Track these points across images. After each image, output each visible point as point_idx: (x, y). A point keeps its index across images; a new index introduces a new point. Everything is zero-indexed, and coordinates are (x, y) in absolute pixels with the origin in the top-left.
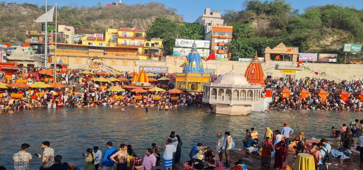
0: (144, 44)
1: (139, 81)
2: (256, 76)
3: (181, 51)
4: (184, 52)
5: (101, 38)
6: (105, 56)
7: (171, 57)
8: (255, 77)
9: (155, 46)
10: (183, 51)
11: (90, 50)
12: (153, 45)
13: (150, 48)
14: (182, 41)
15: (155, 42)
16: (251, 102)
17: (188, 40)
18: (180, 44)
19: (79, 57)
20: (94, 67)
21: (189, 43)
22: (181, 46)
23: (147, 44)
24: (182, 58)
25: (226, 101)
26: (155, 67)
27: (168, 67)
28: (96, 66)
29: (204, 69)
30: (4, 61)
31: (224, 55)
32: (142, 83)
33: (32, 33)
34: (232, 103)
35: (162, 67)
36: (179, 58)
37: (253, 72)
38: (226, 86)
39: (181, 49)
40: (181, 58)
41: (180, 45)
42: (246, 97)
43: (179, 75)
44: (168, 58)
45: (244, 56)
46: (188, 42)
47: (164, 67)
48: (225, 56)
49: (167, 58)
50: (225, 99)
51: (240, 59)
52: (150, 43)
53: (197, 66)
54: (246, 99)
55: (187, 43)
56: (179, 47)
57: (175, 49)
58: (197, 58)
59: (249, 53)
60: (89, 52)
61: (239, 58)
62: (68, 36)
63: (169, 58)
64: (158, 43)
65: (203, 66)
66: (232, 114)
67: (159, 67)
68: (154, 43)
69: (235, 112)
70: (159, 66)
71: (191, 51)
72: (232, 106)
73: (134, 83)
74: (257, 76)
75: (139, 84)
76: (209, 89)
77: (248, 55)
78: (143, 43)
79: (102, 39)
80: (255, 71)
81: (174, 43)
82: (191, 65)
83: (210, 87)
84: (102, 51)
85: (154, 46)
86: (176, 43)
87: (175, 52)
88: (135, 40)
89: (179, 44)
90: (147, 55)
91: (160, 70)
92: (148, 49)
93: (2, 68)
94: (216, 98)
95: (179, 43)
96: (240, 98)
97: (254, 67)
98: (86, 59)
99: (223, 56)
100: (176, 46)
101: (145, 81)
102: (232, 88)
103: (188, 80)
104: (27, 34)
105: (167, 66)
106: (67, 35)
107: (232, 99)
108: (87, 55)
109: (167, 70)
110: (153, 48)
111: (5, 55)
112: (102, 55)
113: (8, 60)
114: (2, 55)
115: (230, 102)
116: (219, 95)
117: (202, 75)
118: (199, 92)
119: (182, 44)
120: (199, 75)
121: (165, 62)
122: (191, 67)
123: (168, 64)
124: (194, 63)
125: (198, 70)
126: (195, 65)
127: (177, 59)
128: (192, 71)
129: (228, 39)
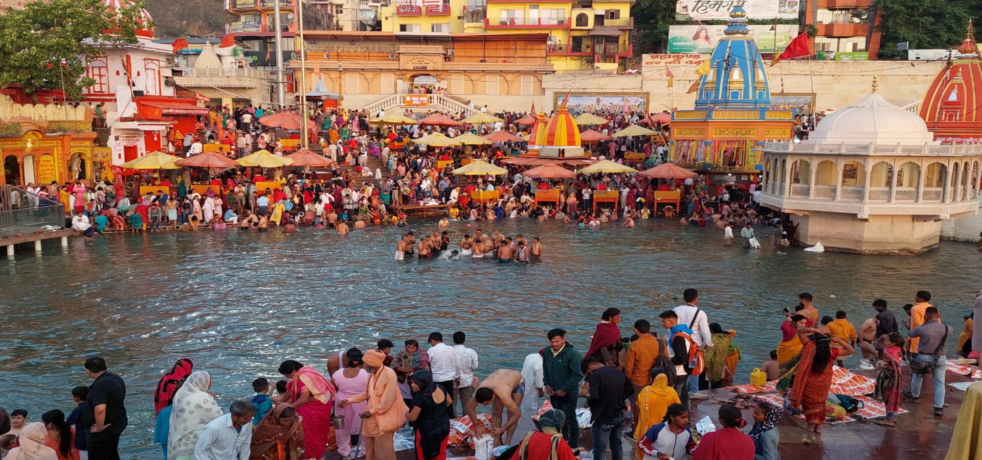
0: (570, 19)
1: (551, 143)
2: (965, 112)
3: (696, 37)
4: (707, 38)
5: (438, 6)
6: (449, 66)
7: (658, 60)
8: (961, 115)
9: (607, 22)
10: (703, 34)
11: (403, 48)
12: (599, 19)
13: (589, 30)
14: (700, 1)
15: (607, 11)
16: (936, 206)
18: (693, 11)
19: (373, 70)
20: (417, 103)
21: (724, 4)
22: (695, 19)
23: (582, 20)
24: (697, 60)
25: (840, 204)
26: (604, 93)
27: (648, 94)
28: (421, 99)
29: (772, 94)
30: (169, 92)
31: (855, 40)
32: (562, 148)
33: (240, 5)
34: (866, 210)
35: (627, 93)
36: (686, 59)
37: (953, 97)
38: (843, 152)
39: (695, 28)
40: (691, 59)
41: (694, 15)
42: (922, 189)
43: (682, 119)
44: (647, 63)
45: (929, 43)
46: (722, 2)
47: (636, 94)
48: (855, 45)
49: (644, 64)
50: (839, 198)
51: (912, 54)
52: (590, 14)
53: (746, 82)
54: (921, 195)
55: (719, 5)
56: (689, 22)
57: (674, 31)
58: (748, 58)
59: (950, 29)
60: (401, 56)
61: (910, 47)
62: (341, 6)
63: (651, 63)
64: (618, 11)
65: (766, 83)
66: (865, 248)
67: (620, 93)
68: (603, 13)
69: (879, 242)
70: (621, 91)
71: (727, 33)
72: (866, 220)
73: (536, 147)
74: (969, 113)
75: (553, 150)
76: (784, 162)
77: (945, 37)
78: (567, 16)
79: (441, 9)
80: (960, 95)
81: (674, 10)
82: (726, 82)
83: (786, 154)
84: (440, 49)
85: (602, 24)
86: (679, 8)
87: (674, 39)
88: (541, 6)
89: (690, 12)
90: (582, 57)
91: (622, 103)
92: (584, 33)
93: (164, 111)
94: (806, 192)
95: (690, 8)
96: (897, 192)
97: (959, 79)
98: (392, 77)
99: (847, 45)
100: (678, 18)
101: (571, 142)
102: (868, 156)
103: (713, 134)
104: (227, 8)
105: (645, 90)
106: (337, 6)
107: (867, 195)
108: (394, 65)
109: (647, 104)
110: (599, 32)
111: (169, 73)
112: (437, 63)
113: (178, 88)
114: (161, 75)
115: (861, 205)
116: (817, 183)
117: (762, 117)
118: (753, 174)
119: (699, 10)
120: (754, 116)
121: (640, 78)
122: (726, 89)
123: (648, 82)
124: (736, 74)
125: (751, 97)
126: (739, 82)
127: (679, 63)
128: (727, 102)
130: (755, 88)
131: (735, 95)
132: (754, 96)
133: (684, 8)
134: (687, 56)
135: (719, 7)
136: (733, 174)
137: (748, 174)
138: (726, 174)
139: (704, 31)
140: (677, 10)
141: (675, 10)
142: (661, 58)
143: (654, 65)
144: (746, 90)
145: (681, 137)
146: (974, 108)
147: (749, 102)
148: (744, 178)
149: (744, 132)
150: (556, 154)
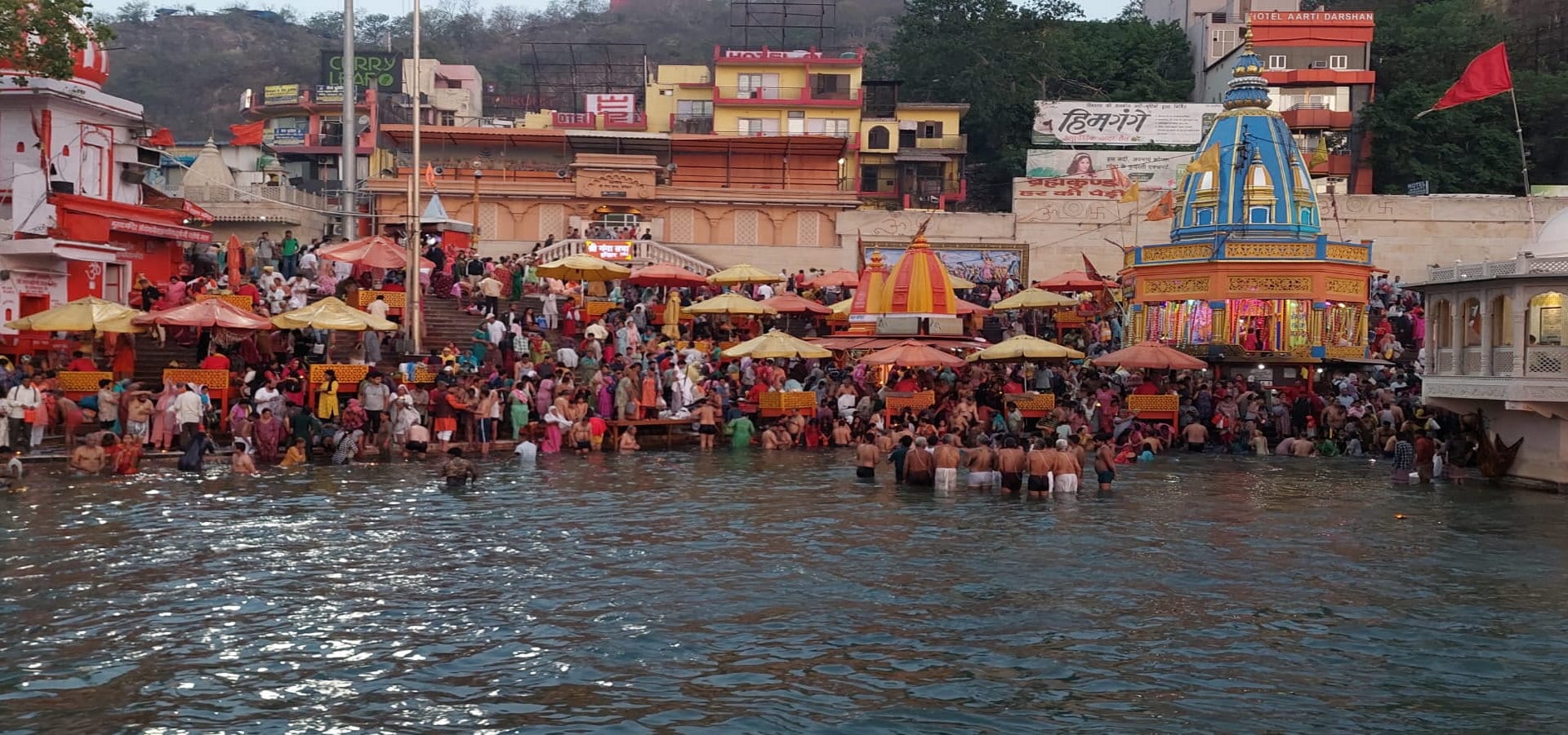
0: (858, 135)
1: (899, 307)
3: (1074, 169)
5: (625, 114)
6: (666, 193)
9: (920, 142)
10: (1084, 164)
11: (582, 160)
12: (907, 137)
13: (892, 155)
14: (1072, 113)
15: (919, 124)
17: (1103, 108)
18: (1061, 129)
19: (525, 199)
20: (610, 255)
21: (1111, 119)
22: (1066, 142)
23: (879, 137)
26: (947, 245)
27: (1025, 247)
28: (618, 248)
30: (128, 196)
32: (923, 316)
33: (269, 99)
35: (989, 246)
40: (1100, 187)
41: (1062, 136)
43: (1156, 261)
44: (1023, 193)
46: (1109, 116)
47: (1004, 247)
49: (1016, 194)
52: (893, 128)
53: (1278, 191)
55: (1104, 119)
56: (1057, 145)
57: (1034, 159)
58: (1277, 147)
60: (579, 173)
62: (452, 113)
63: (1030, 193)
64: (940, 124)
67: (975, 245)
68: (915, 127)
70: (978, 241)
73: (868, 318)
75: (906, 321)
78: (853, 130)
79: (630, 119)
81: (1029, 127)
82: (1240, 190)
84: (651, 162)
85: (913, 145)
86: (1038, 125)
87: (1039, 165)
88: (807, 115)
89: (1056, 132)
90: (878, 200)
91: (980, 263)
92: (885, 161)
93: (116, 225)
95: (1056, 125)
98: (560, 213)
100: (1036, 140)
101: (940, 307)
104: (248, 105)
105: (1020, 241)
106: (444, 112)
108: (564, 190)
109: (1024, 265)
110: (908, 156)
111: (131, 156)
112: (646, 187)
113: (149, 193)
114: (116, 158)
117: (1320, 253)
118: (1307, 365)
119: (1071, 129)
120: (1305, 254)
121: (1010, 217)
122: (1240, 204)
123: (1025, 227)
124: (1260, 178)
125: (1289, 221)
126: (1264, 191)
127: (1079, 194)
128: (1243, 230)
129: (1350, 85)
130: (1296, 203)
131: (1259, 215)
132: (1295, 217)
133: (1045, 124)
134: (1092, 182)
135: (1104, 124)
136: (1268, 365)
137: (1297, 366)
138: (1254, 365)
139: (1085, 160)
140: (1035, 128)
141: (1031, 126)
142: (1047, 185)
143: (1035, 196)
144: (1281, 205)
145: (1155, 296)
147: (1287, 230)
148: (1289, 374)
149: (1286, 283)
150: (913, 328)
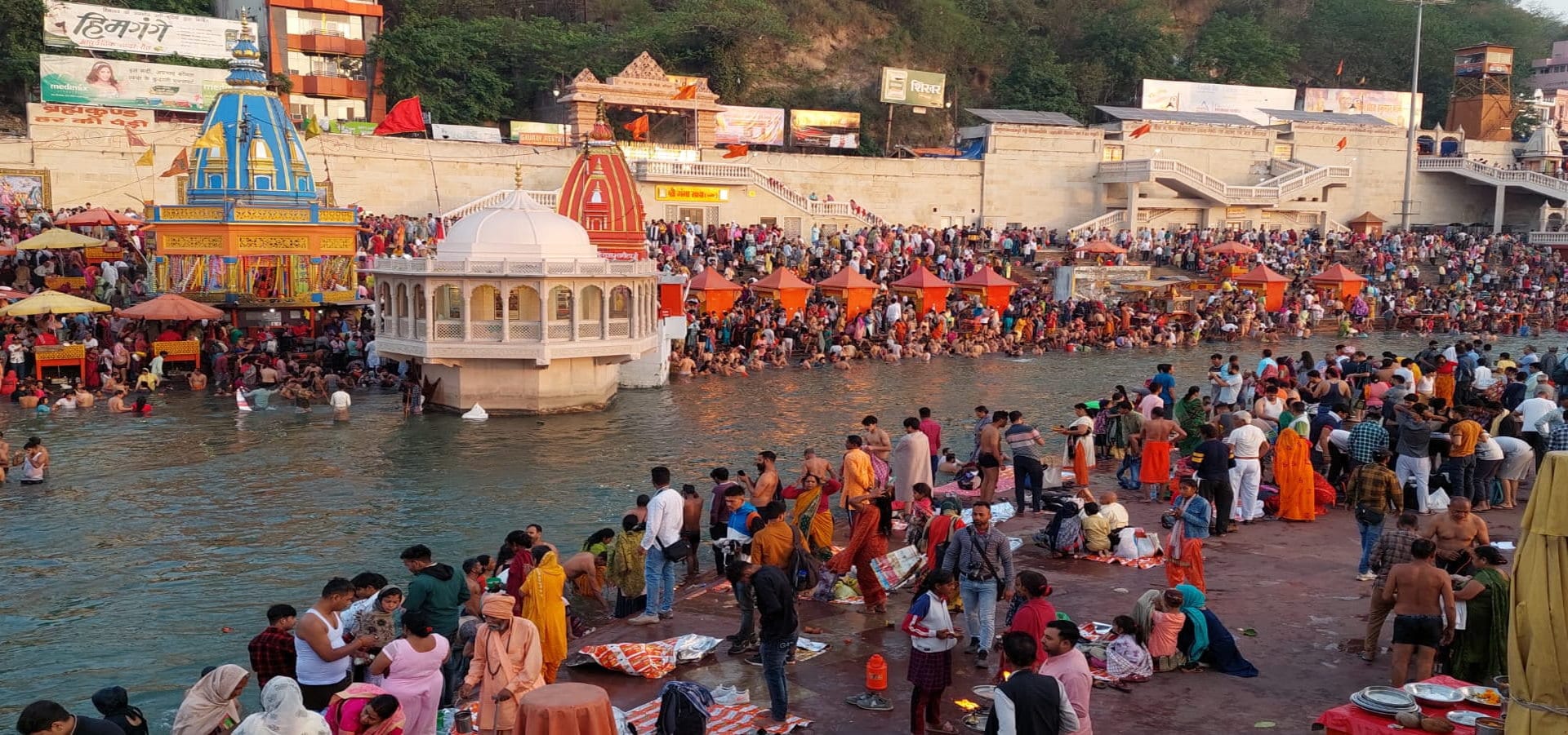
2: (613, 218)
3: (93, 78)
4: (113, 82)
7: (60, 114)
8: (609, 223)
10: (104, 74)
14: (86, 17)
16: (625, 343)
17: (122, 14)
18: (76, 32)
21: (131, 27)
22: (83, 46)
24: (131, 119)
25: (512, 346)
27: (46, 173)
29: (318, 184)
31: (349, 103)
34: (549, 350)
35: (5, 171)
37: (597, 198)
38: (507, 272)
39: (89, 63)
40: (121, 117)
41: (78, 40)
42: (608, 321)
43: (176, 220)
44: (38, 119)
45: (454, 116)
46: (128, 23)
47: (22, 173)
48: (350, 111)
49: (32, 120)
50: (507, 338)
51: (438, 129)
53: (278, 163)
54: (607, 329)
55: (122, 27)
56: (69, 50)
57: (49, 65)
58: (274, 123)
59: (479, 98)
61: (433, 121)
63: (47, 119)
65: (307, 166)
66: (543, 407)
69: (558, 397)
71: (230, 82)
72: (544, 367)
74: (618, 219)
77: (476, 109)
81: (40, 28)
82: (245, 160)
83: (424, 277)
86: (48, 24)
87: (54, 78)
89: (70, 34)
95: (70, 27)
96: (582, 328)
99: (339, 109)
100: (51, 42)
102: (544, 278)
103: (238, 246)
105: (39, 166)
107: (546, 332)
109: (46, 191)
115: (538, 346)
117: (314, 219)
118: (309, 309)
119: (87, 33)
120: (301, 218)
121: (26, 145)
122: (246, 172)
123: (43, 153)
124: (261, 150)
125: (289, 189)
126: (267, 163)
127: (99, 122)
128: (250, 194)
129: (362, 16)
130: (293, 174)
131: (263, 182)
132: (293, 185)
133: (58, 25)
134: (113, 112)
135: (123, 31)
136: (278, 310)
137: (301, 310)
138: (267, 309)
139: (105, 69)
140: (46, 28)
141: (42, 27)
142: (64, 112)
143: (51, 122)
144: (280, 175)
145: (176, 249)
146: (623, 213)
147: (287, 195)
148: (295, 315)
149: (288, 242)
